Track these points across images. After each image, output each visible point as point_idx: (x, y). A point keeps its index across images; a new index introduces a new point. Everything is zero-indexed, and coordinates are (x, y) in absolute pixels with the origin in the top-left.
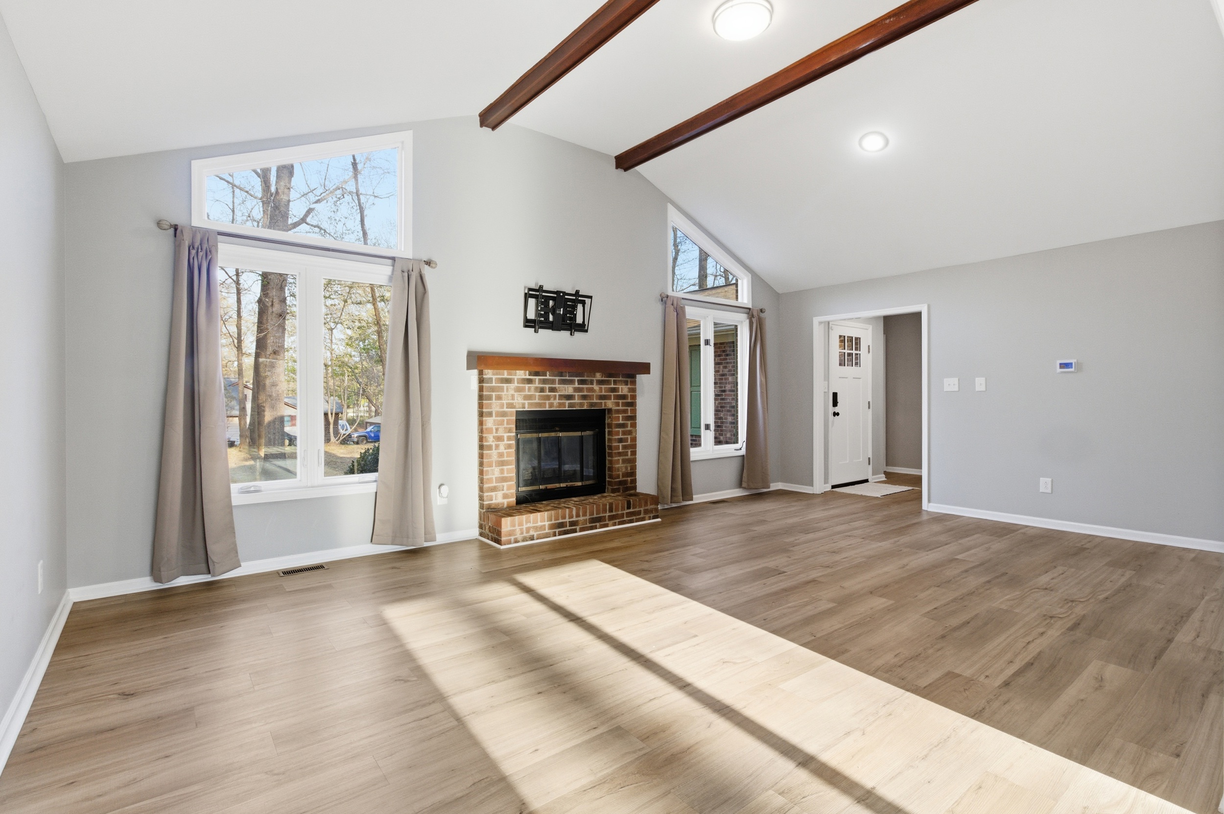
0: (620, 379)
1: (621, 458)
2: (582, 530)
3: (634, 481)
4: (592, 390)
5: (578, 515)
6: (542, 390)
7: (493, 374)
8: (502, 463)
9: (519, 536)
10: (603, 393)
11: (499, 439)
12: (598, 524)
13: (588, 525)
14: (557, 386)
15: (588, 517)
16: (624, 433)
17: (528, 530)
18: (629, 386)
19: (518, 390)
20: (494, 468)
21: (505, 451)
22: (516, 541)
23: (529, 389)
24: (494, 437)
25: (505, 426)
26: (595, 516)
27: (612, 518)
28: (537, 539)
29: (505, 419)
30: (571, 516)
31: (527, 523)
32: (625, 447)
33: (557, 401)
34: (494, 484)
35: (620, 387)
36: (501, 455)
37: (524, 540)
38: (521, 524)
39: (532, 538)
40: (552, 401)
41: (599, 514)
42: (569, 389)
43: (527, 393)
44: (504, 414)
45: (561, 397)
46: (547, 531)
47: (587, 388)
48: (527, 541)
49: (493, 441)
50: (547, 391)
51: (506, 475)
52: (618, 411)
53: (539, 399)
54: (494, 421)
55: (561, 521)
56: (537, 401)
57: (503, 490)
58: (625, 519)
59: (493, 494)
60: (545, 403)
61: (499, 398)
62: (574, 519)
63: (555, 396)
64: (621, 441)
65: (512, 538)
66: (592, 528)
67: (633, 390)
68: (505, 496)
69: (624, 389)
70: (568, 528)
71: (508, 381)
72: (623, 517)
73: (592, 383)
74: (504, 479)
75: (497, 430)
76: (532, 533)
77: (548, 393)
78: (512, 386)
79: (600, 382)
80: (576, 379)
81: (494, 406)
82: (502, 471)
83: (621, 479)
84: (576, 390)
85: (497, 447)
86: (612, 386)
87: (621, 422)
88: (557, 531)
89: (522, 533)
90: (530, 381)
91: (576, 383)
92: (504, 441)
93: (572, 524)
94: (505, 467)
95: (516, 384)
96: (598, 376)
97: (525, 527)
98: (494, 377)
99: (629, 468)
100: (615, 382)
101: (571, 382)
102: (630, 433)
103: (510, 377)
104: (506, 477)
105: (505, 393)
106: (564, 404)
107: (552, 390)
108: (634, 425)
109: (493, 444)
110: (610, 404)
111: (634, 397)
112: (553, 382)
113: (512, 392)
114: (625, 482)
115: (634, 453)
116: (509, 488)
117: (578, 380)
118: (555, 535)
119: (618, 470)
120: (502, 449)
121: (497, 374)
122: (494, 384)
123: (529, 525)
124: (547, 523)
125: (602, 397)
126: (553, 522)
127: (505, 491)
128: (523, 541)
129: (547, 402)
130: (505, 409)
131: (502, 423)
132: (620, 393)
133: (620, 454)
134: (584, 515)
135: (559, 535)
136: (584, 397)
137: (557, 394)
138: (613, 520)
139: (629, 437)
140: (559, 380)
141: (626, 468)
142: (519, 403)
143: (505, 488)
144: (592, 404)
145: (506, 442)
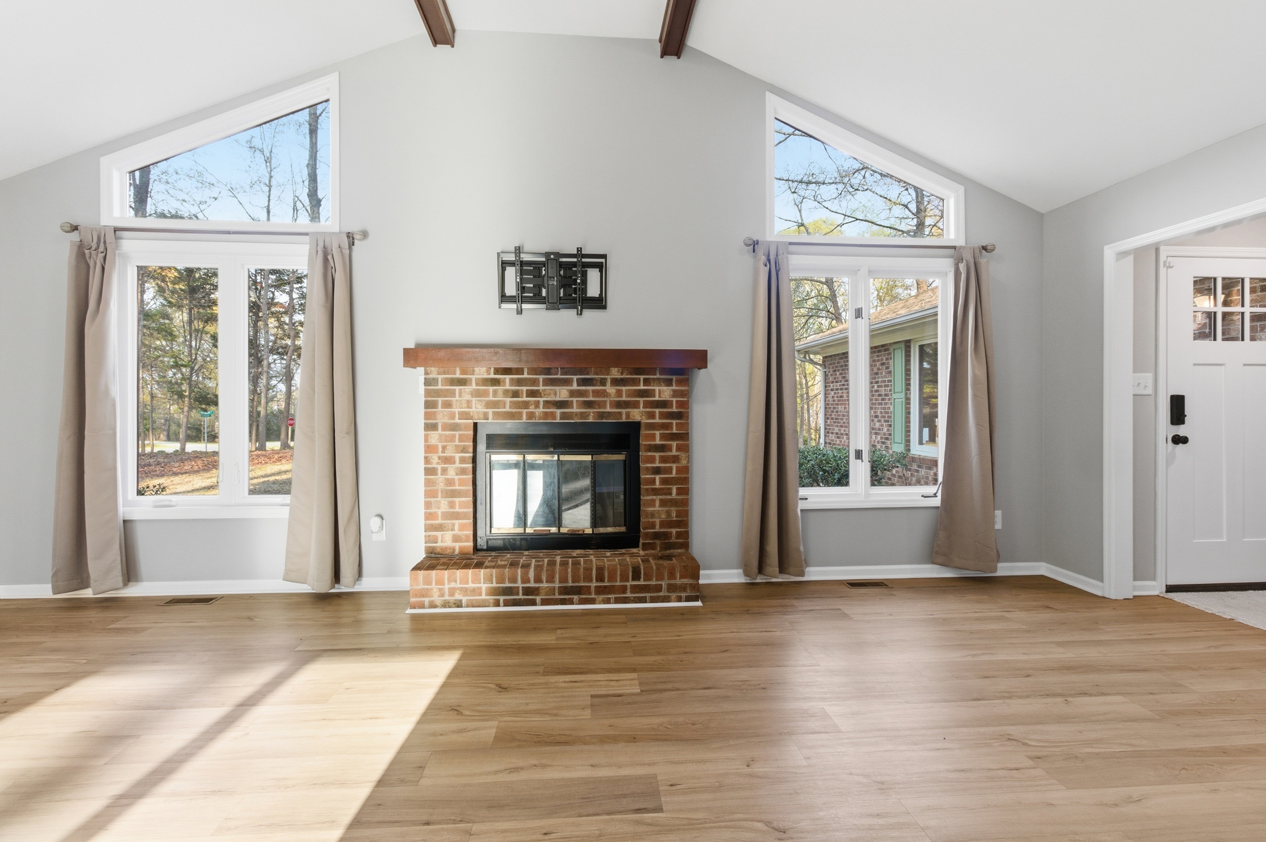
0: (658, 376)
1: (657, 498)
2: (545, 602)
3: (685, 536)
4: (604, 394)
5: (538, 580)
6: (516, 394)
7: (439, 373)
8: (453, 494)
9: (438, 600)
10: (624, 398)
11: (448, 460)
12: (576, 597)
13: (557, 596)
14: (541, 388)
15: (557, 585)
16: (663, 460)
17: (452, 592)
18: (674, 387)
19: (477, 394)
20: (439, 499)
21: (457, 477)
22: (433, 605)
23: (495, 392)
24: (439, 458)
25: (457, 443)
26: (570, 584)
27: (600, 590)
28: (467, 606)
29: (457, 433)
30: (525, 580)
31: (450, 581)
32: (664, 481)
33: (541, 410)
34: (440, 521)
35: (657, 388)
36: (450, 482)
37: (446, 605)
38: (440, 582)
39: (459, 605)
40: (532, 409)
41: (578, 581)
42: (562, 393)
43: (491, 398)
44: (454, 427)
45: (547, 404)
46: (484, 597)
47: (593, 391)
48: (450, 607)
49: (438, 463)
50: (525, 395)
51: (457, 509)
52: (652, 426)
53: (510, 407)
54: (440, 435)
55: (507, 585)
56: (507, 409)
57: (453, 530)
58: (629, 595)
59: (439, 534)
60: (521, 413)
61: (447, 405)
62: (532, 584)
63: (538, 402)
64: (657, 471)
65: (427, 600)
66: (563, 602)
67: (686, 394)
68: (456, 539)
69: (664, 392)
70: (521, 597)
71: (462, 382)
72: (624, 592)
73: (603, 382)
74: (456, 516)
75: (444, 448)
76: (458, 596)
77: (525, 399)
78: (467, 389)
79: (616, 382)
80: (575, 377)
81: (439, 416)
82: (452, 505)
83: (657, 529)
84: (572, 393)
85: (444, 471)
86: (642, 387)
87: (658, 442)
88: (502, 598)
89: (442, 595)
90: (495, 382)
91: (575, 384)
92: (454, 463)
93: (527, 591)
94: (457, 500)
95: (474, 386)
96: (615, 373)
97: (446, 587)
98: (440, 377)
99: (674, 515)
100: (647, 382)
101: (567, 382)
102: (676, 459)
103: (465, 376)
104: (458, 513)
105: (457, 398)
106: (553, 415)
107: (532, 394)
108: (685, 448)
109: (439, 467)
110: (637, 415)
111: (684, 405)
112: (535, 382)
113: (468, 397)
114: (667, 535)
115: (685, 491)
116: (462, 528)
117: (577, 380)
118: (497, 604)
119: (652, 515)
120: (451, 474)
121: (444, 373)
122: (440, 387)
123: (453, 585)
124: (484, 586)
125: (619, 405)
126: (495, 585)
127: (456, 532)
128: (444, 606)
129: (525, 411)
130: (457, 421)
131: (452, 439)
132: (657, 398)
133: (656, 492)
134: (551, 579)
135: (505, 605)
136: (589, 404)
137: (541, 400)
138: (604, 594)
139: (674, 466)
140: (544, 380)
141: (668, 514)
142: (478, 413)
143: (456, 527)
144: (602, 415)
145: (458, 465)
